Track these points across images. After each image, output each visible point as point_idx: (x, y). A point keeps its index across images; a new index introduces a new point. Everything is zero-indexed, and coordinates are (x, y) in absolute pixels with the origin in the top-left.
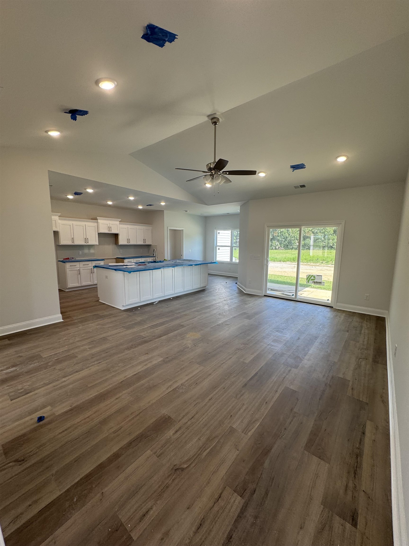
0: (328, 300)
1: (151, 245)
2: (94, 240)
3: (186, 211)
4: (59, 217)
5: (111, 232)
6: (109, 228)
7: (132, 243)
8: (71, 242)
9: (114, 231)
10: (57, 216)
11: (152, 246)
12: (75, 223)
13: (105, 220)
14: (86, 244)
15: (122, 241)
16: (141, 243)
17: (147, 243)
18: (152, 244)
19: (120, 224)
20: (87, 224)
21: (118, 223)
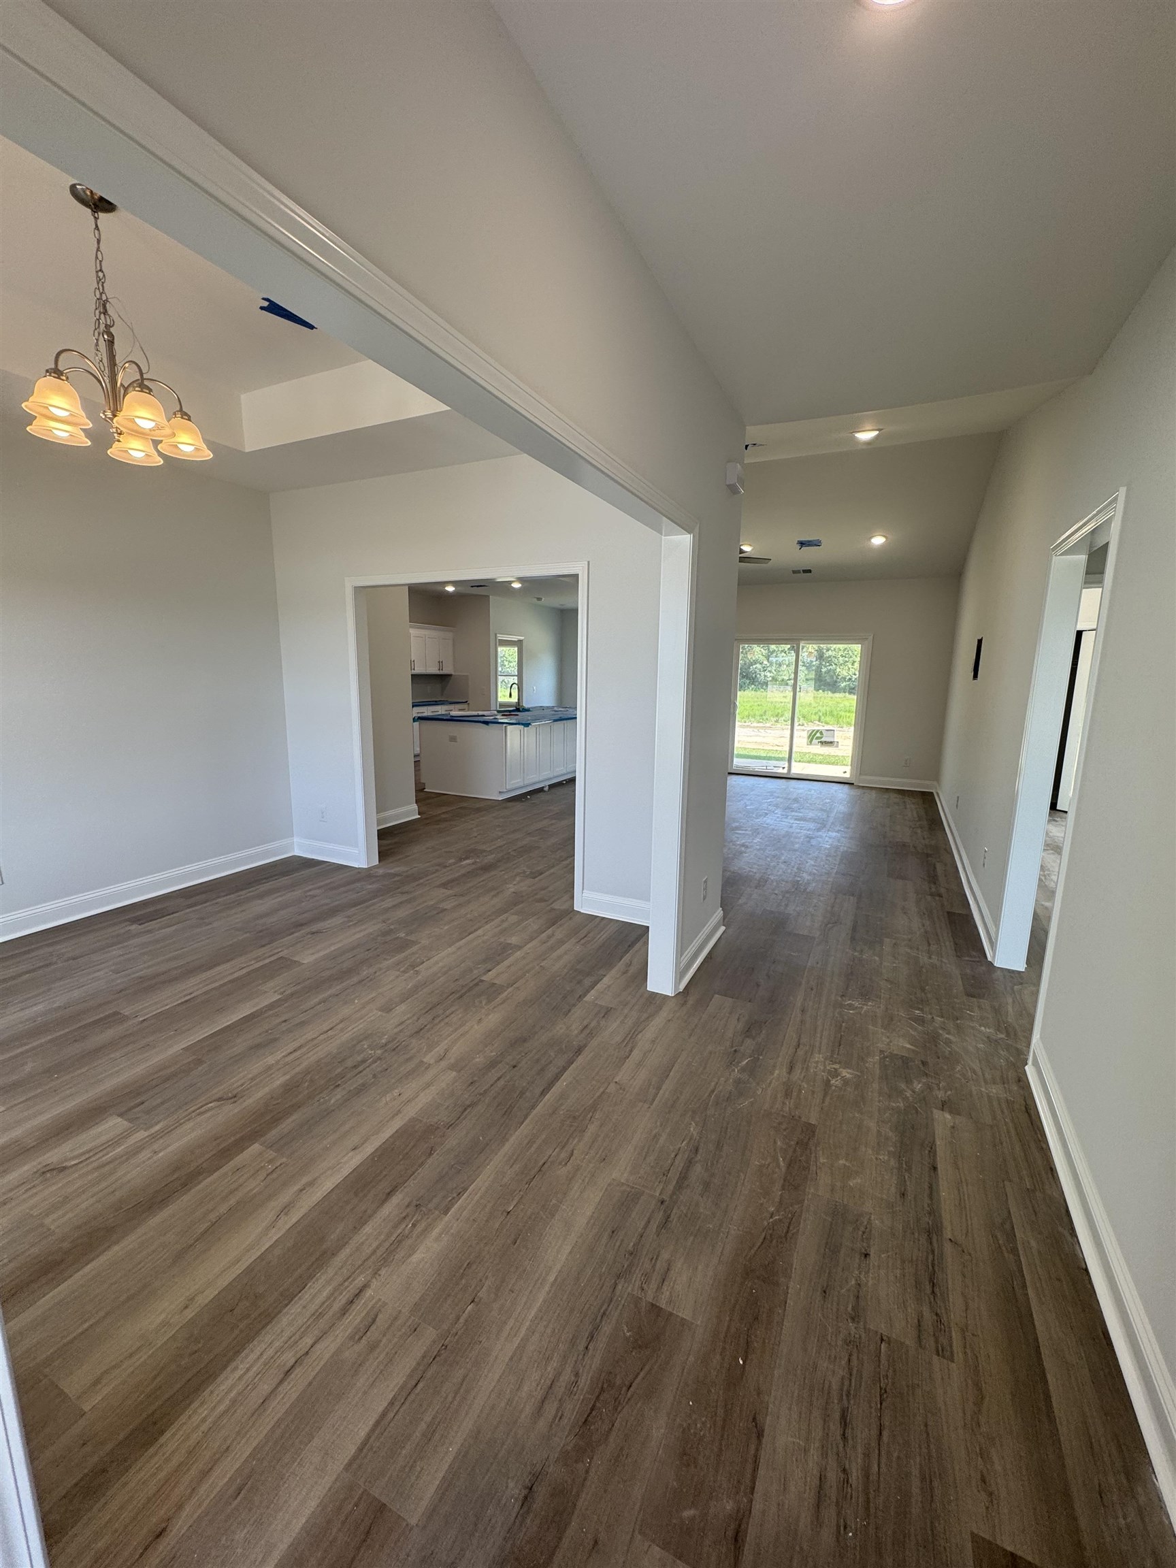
0: (845, 772)
11: (452, 677)
16: (433, 670)
17: (445, 672)
18: (453, 674)
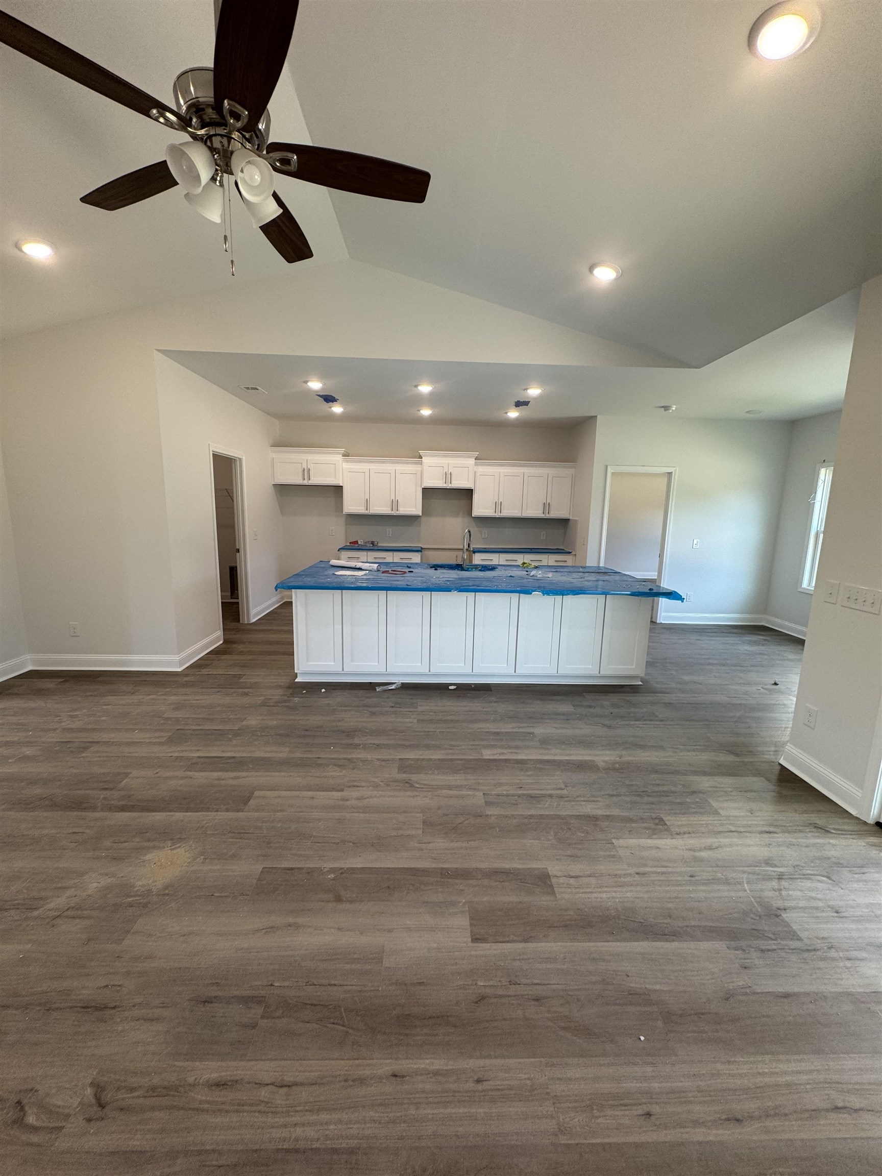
1: (569, 519)
2: (412, 505)
3: (666, 408)
4: (343, 456)
5: (450, 485)
6: (448, 476)
7: (507, 512)
8: (363, 508)
9: (460, 482)
10: (339, 453)
11: (571, 521)
12: (374, 467)
13: (438, 456)
14: (393, 512)
15: (482, 507)
16: (535, 512)
17: (555, 514)
18: (571, 518)
19: (476, 464)
20: (399, 468)
21: (472, 461)
